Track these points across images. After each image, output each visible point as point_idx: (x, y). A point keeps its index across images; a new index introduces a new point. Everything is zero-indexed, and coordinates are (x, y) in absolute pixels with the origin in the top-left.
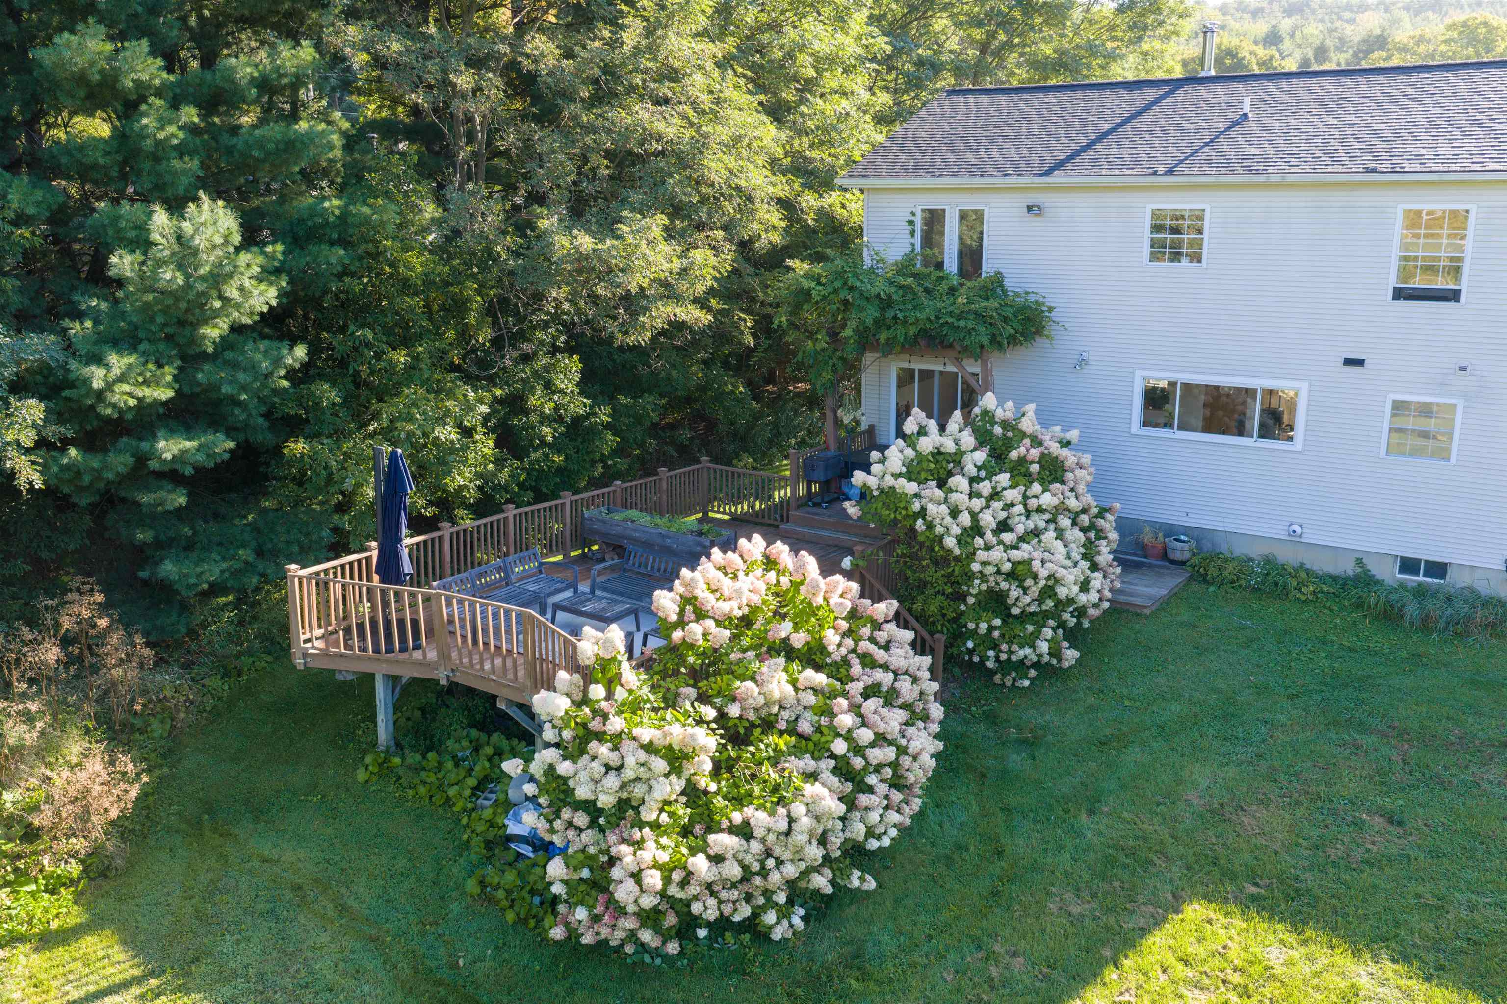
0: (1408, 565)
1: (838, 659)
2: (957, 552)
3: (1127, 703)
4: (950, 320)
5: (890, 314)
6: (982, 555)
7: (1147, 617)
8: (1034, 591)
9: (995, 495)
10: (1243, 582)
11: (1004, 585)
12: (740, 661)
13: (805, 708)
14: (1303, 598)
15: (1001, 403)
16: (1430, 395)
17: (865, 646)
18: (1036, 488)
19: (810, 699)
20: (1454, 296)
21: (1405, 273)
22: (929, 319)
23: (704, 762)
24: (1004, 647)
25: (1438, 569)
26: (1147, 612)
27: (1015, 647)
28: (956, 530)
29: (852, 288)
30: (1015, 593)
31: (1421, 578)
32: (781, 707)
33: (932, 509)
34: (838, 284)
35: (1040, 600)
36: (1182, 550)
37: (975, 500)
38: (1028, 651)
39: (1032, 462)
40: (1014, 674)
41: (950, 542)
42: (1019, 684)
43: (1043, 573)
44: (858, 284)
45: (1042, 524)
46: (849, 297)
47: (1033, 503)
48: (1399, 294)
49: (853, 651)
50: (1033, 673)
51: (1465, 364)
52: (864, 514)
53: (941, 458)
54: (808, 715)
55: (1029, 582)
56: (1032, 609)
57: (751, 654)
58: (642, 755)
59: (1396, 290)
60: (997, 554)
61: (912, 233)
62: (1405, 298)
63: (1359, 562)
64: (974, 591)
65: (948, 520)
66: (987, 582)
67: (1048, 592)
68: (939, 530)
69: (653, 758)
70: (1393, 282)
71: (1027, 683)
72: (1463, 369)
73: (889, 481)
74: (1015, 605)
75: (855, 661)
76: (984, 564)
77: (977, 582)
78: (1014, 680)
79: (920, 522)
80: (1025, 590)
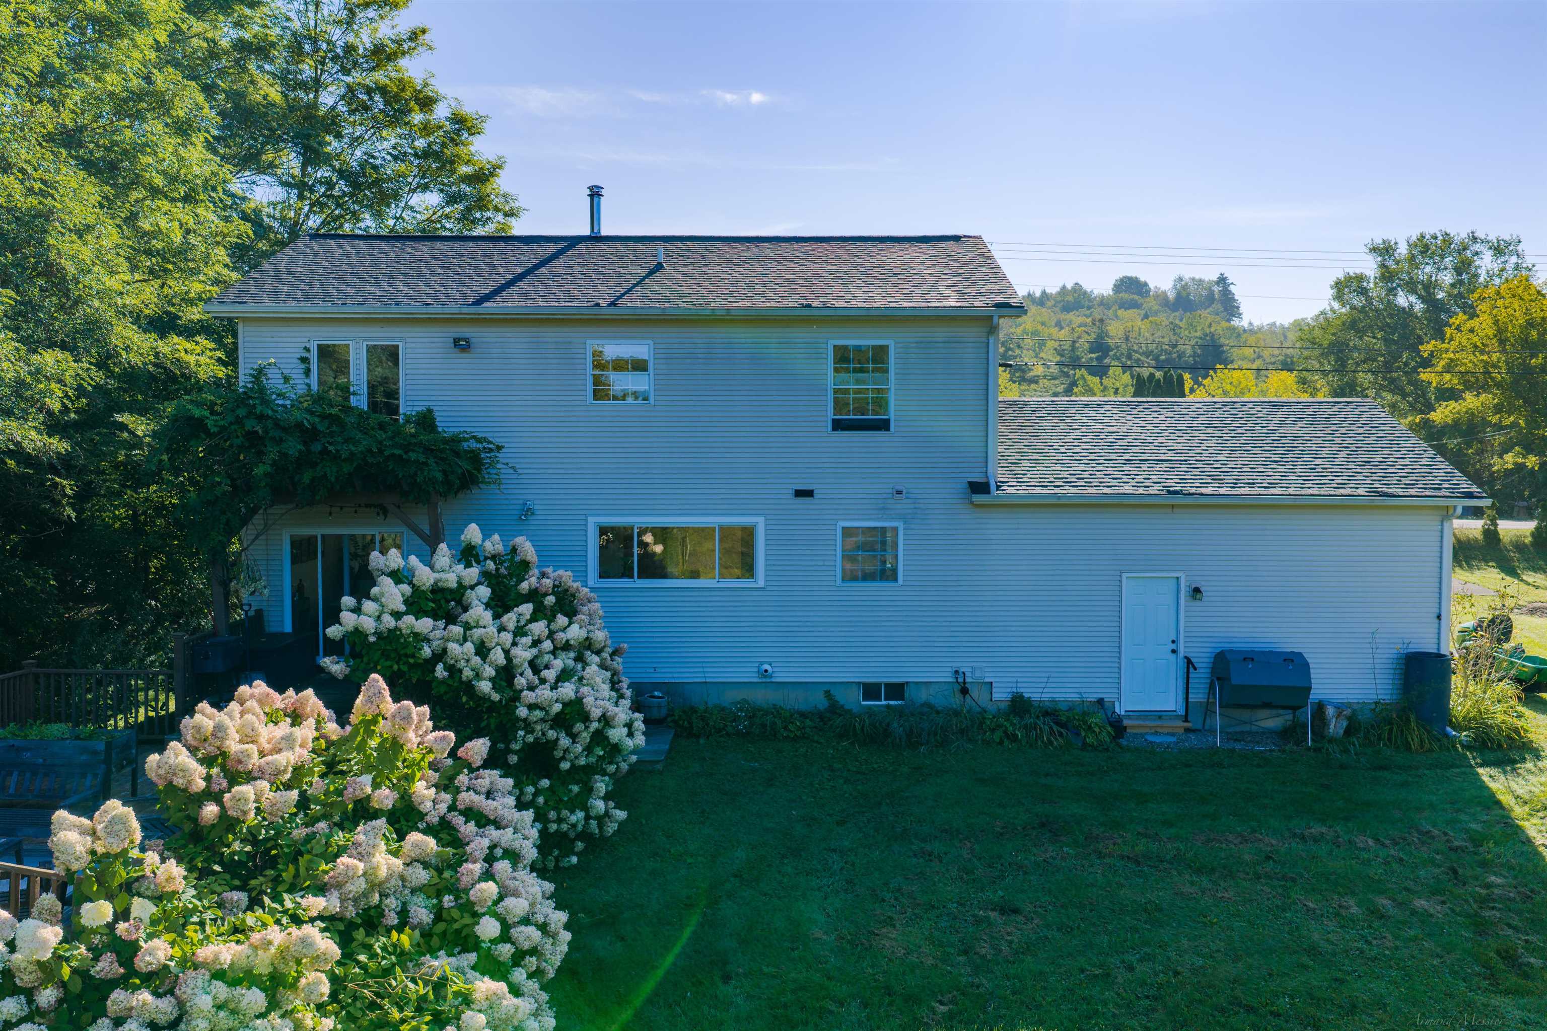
0: (871, 690)
1: (436, 820)
2: (496, 697)
3: (689, 861)
4: (397, 452)
5: (317, 447)
6: (529, 696)
7: (661, 773)
8: (586, 737)
9: (519, 632)
10: (730, 729)
11: (552, 734)
12: (309, 838)
13: (413, 891)
14: (792, 735)
15: (486, 536)
16: (874, 520)
17: (466, 798)
18: (562, 620)
19: (421, 875)
20: (884, 425)
21: (839, 405)
22: (370, 451)
23: (319, 983)
24: (552, 815)
25: (896, 690)
26: (660, 767)
27: (565, 813)
28: (489, 671)
29: (261, 418)
30: (565, 742)
31: (884, 702)
32: (384, 895)
33: (453, 647)
34: (241, 412)
35: (589, 749)
36: (659, 707)
37: (503, 634)
38: (578, 816)
39: (546, 594)
40: (556, 852)
41: (485, 686)
42: (564, 863)
43: (596, 713)
44: (270, 413)
45: (571, 663)
46: (258, 428)
47: (561, 637)
48: (838, 425)
49: (452, 808)
50: (580, 846)
51: (898, 487)
52: (353, 671)
53: (439, 596)
54: (420, 899)
55: (579, 726)
56: (582, 761)
57: (322, 825)
58: (221, 989)
59: (834, 421)
60: (544, 694)
61: (307, 372)
62: (843, 429)
63: (828, 694)
64: (516, 746)
65: (477, 660)
66: (532, 732)
67: (599, 737)
68: (467, 673)
69: (239, 991)
70: (831, 415)
71: (574, 860)
72: (899, 492)
73: (389, 622)
74: (563, 758)
75: (458, 820)
76: (531, 707)
77: (521, 733)
78: (557, 859)
79: (440, 667)
80: (574, 737)
